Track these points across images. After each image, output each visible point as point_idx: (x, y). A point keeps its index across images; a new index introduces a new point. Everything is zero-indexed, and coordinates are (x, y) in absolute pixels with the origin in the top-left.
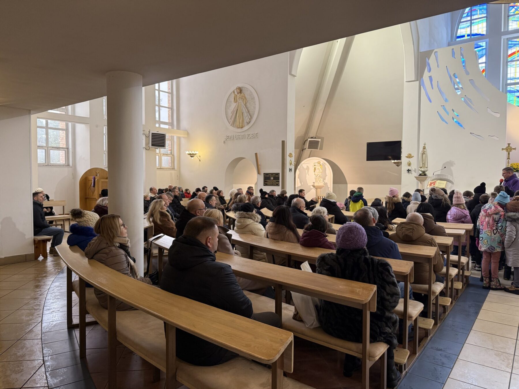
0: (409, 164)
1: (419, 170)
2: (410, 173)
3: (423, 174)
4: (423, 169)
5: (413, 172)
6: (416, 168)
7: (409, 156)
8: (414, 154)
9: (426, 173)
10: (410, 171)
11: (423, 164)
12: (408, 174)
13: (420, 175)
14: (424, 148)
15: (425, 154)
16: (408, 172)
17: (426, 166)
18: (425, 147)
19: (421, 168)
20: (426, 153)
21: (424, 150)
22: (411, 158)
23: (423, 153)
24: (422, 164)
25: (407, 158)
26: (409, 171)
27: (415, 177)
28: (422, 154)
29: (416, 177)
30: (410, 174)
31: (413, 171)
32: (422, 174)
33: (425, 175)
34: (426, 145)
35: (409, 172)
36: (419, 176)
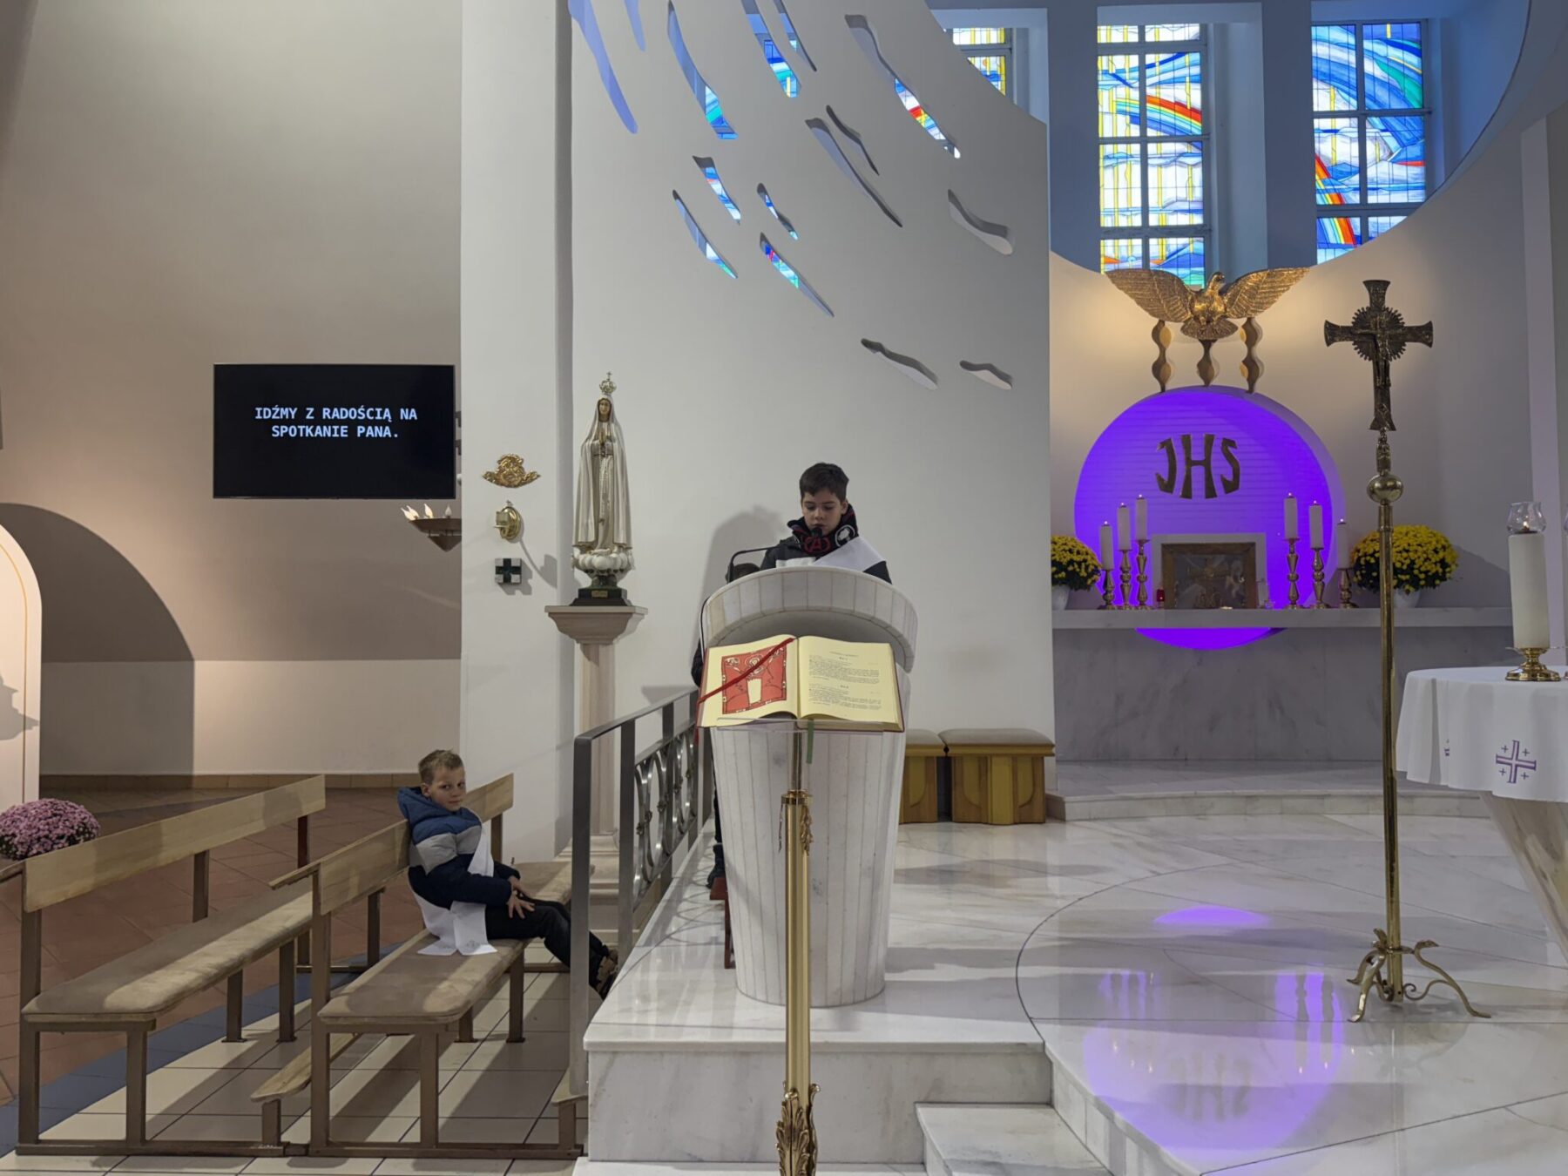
0: (511, 528)
1: (576, 564)
2: (515, 584)
3: (604, 594)
4: (597, 560)
5: (536, 581)
6: (555, 554)
7: (510, 474)
8: (541, 458)
9: (620, 585)
10: (517, 570)
11: (598, 521)
12: (500, 592)
13: (584, 597)
14: (605, 414)
15: (612, 453)
16: (501, 577)
17: (622, 540)
18: (609, 404)
19: (586, 548)
20: (616, 445)
21: (605, 425)
22: (520, 488)
23: (601, 449)
24: (592, 520)
25: (493, 486)
26: (508, 572)
27: (551, 615)
28: (594, 455)
29: (554, 614)
30: (518, 592)
31: (535, 573)
32: (594, 594)
33: (617, 597)
34: (614, 395)
35: (507, 580)
36: (576, 603)
